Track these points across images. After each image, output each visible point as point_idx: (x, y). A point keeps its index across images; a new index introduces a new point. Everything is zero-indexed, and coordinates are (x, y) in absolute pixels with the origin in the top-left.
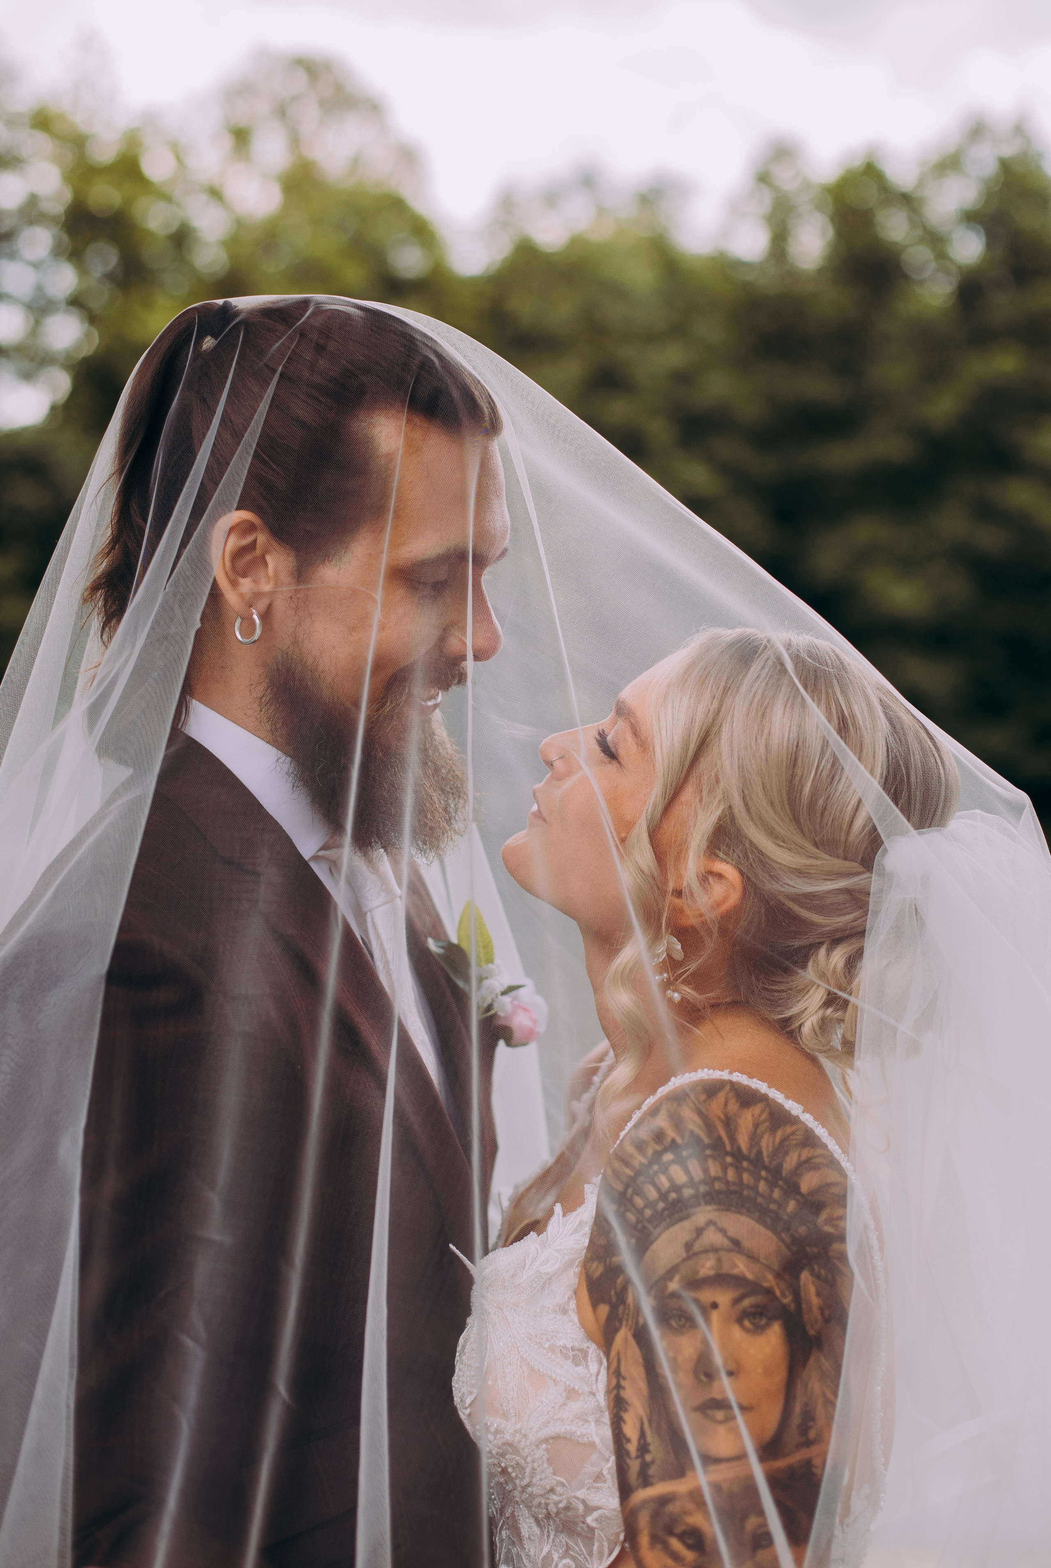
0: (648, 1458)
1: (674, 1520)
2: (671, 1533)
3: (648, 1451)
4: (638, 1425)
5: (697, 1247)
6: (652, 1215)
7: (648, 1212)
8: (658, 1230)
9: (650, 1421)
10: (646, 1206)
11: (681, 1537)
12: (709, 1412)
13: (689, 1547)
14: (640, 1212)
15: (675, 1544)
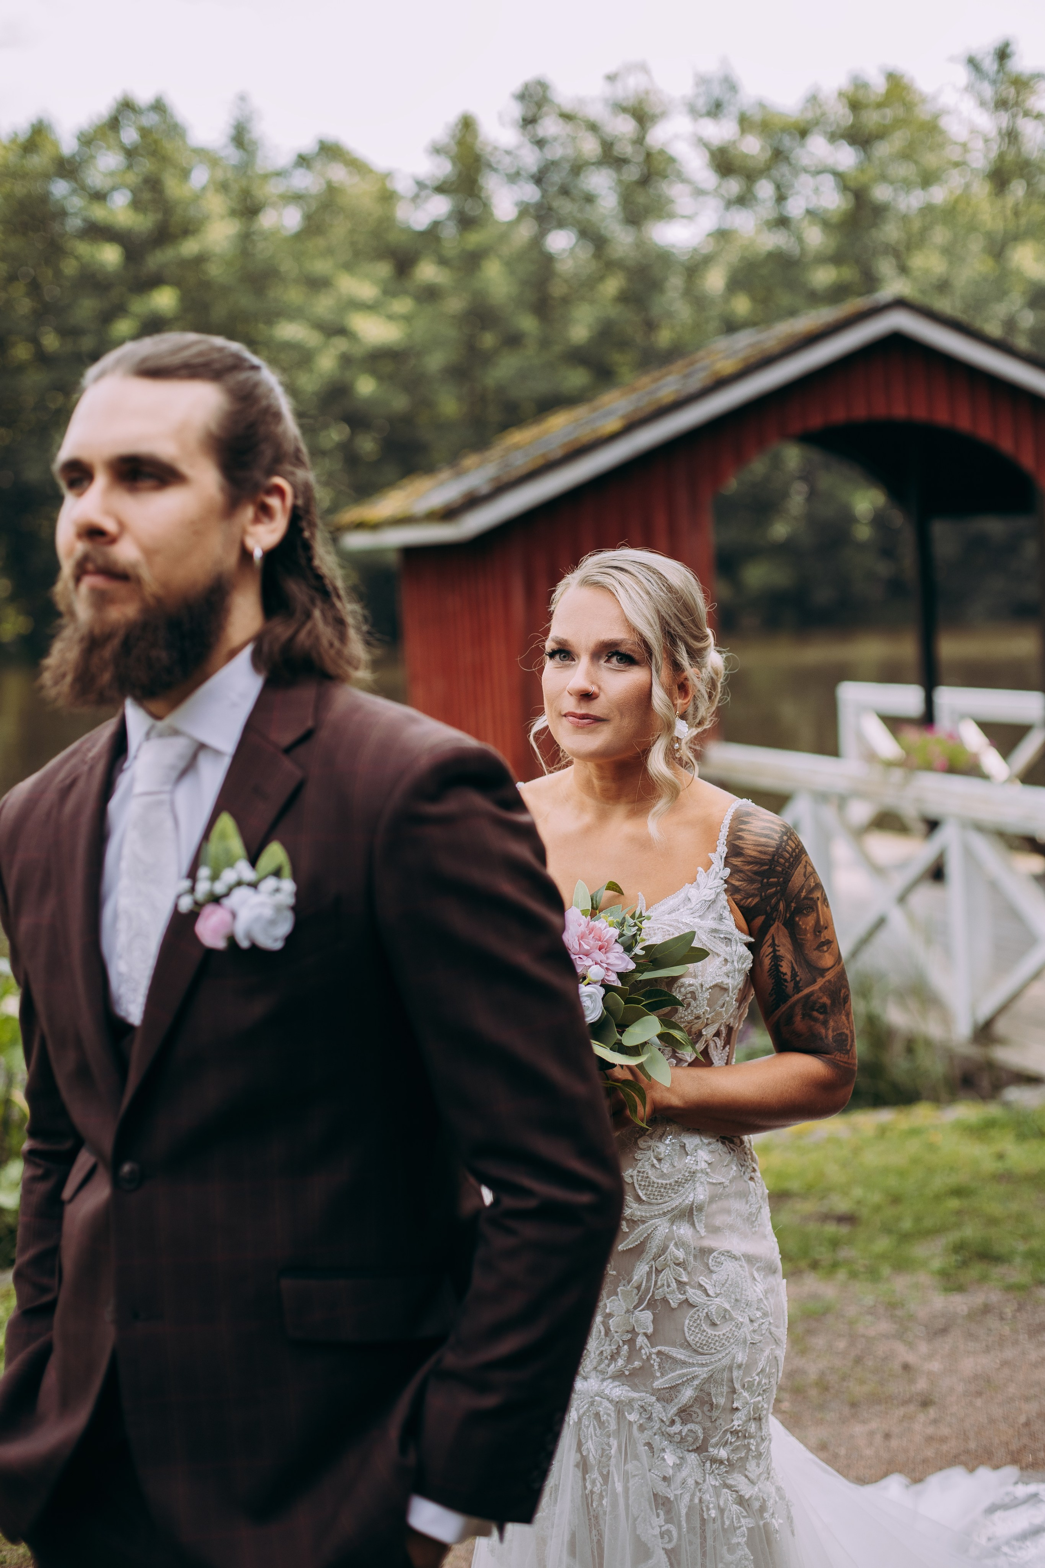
0: (798, 979)
1: (815, 1003)
2: (813, 1010)
3: (798, 976)
4: (790, 965)
5: (807, 875)
6: (789, 865)
7: (787, 864)
8: (793, 871)
9: (796, 961)
10: (785, 862)
11: (817, 1010)
12: (821, 949)
13: (821, 1013)
14: (784, 865)
15: (815, 1014)
